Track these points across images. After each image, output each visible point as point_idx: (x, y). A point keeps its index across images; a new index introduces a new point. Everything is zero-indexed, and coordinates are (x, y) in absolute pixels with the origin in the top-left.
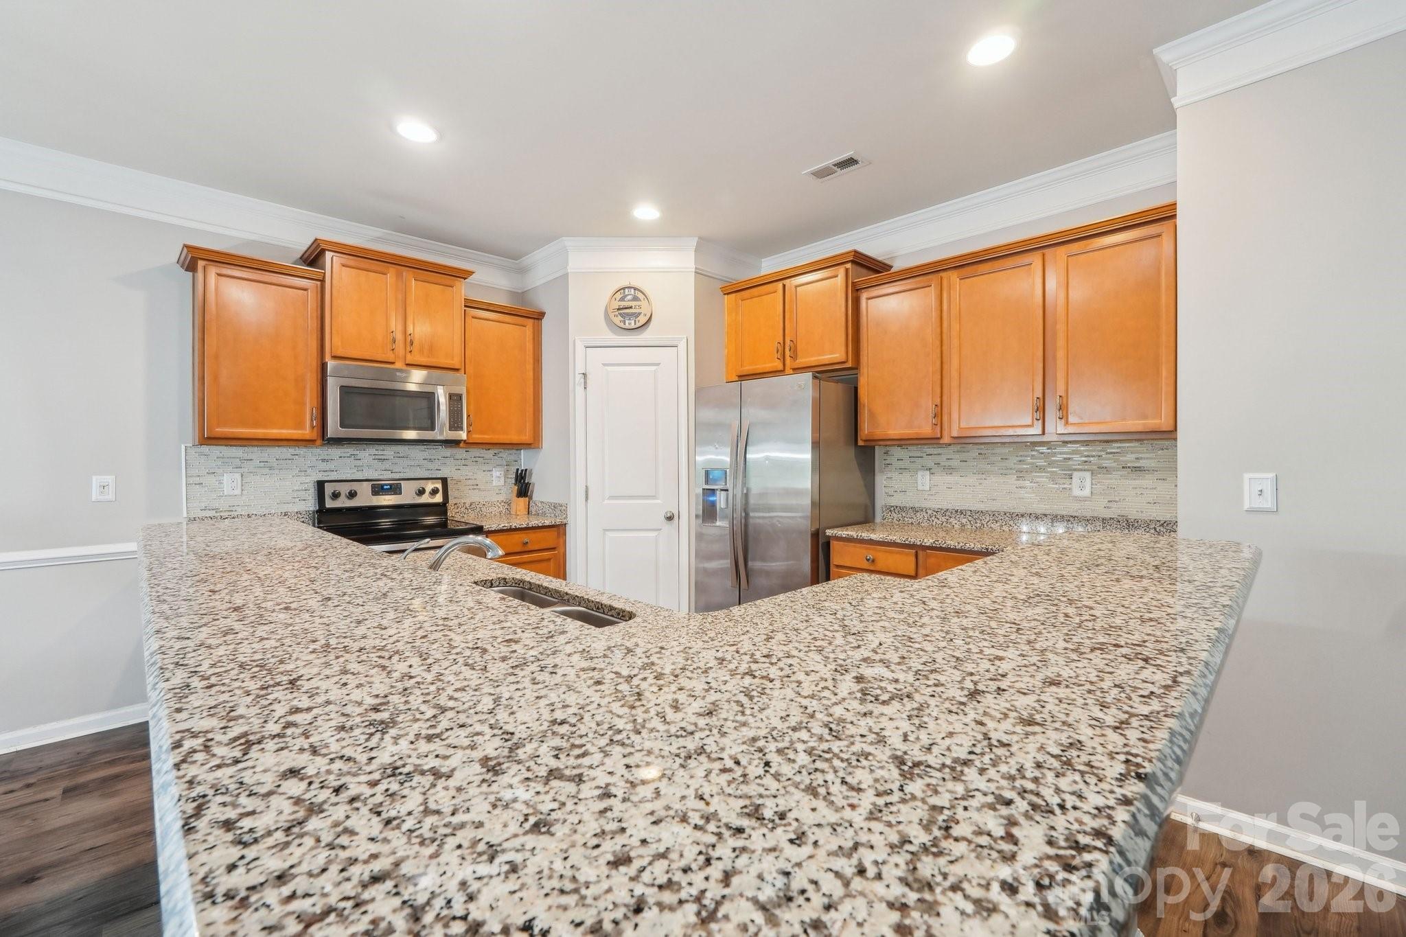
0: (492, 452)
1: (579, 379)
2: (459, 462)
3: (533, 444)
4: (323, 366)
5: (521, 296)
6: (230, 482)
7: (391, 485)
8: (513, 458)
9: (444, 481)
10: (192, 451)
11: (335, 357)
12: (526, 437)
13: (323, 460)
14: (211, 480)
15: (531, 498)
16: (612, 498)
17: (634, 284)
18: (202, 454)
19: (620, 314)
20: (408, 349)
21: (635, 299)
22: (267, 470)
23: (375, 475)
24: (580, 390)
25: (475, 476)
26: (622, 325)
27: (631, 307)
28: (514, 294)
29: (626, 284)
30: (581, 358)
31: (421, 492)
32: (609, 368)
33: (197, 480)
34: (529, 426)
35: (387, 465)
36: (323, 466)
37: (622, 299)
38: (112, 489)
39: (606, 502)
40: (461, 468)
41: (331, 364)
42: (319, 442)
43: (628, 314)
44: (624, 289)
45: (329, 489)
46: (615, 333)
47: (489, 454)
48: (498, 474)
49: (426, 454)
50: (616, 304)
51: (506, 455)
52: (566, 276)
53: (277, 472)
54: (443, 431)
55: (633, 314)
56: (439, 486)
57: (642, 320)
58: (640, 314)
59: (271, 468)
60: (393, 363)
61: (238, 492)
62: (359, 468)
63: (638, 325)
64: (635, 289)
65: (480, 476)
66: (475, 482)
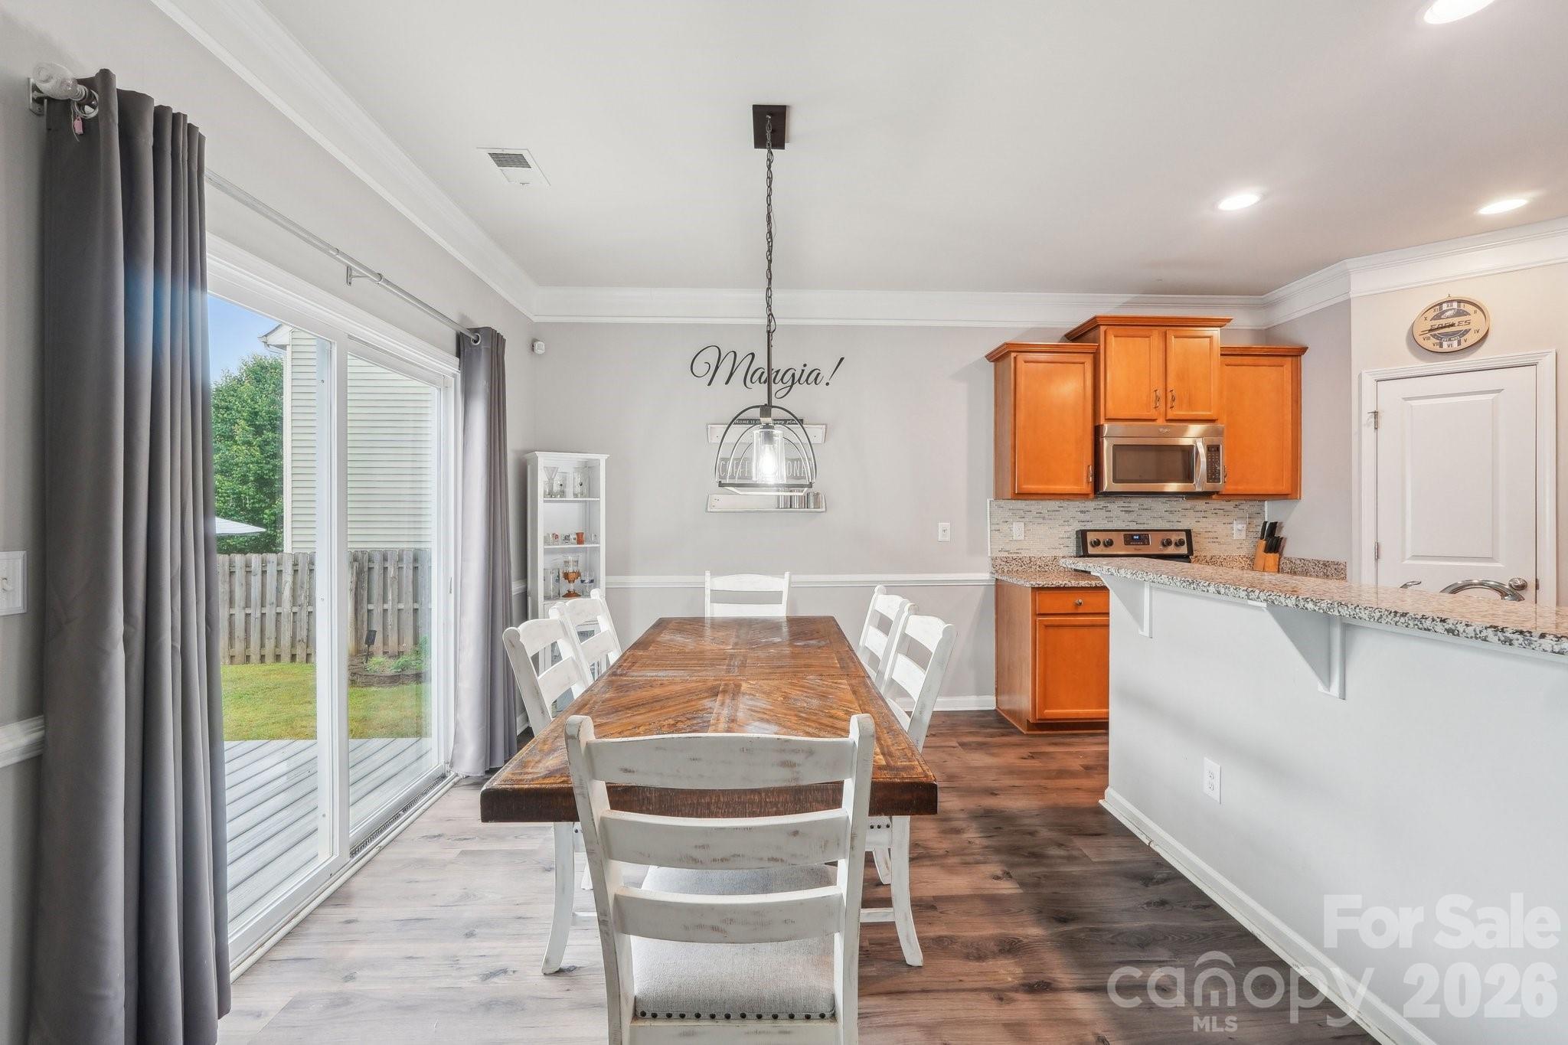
0: (1233, 504)
1: (1368, 419)
2: (1198, 514)
3: (1290, 494)
4: (1097, 431)
5: (1266, 333)
6: (1017, 529)
7: (1139, 535)
8: (1255, 509)
9: (1188, 533)
10: (994, 504)
11: (1108, 420)
12: (1284, 488)
13: (1082, 512)
14: (1005, 527)
15: (1281, 555)
16: (1415, 557)
17: (1455, 295)
18: (1000, 507)
19: (1434, 336)
20: (1169, 405)
21: (1460, 313)
22: (1041, 520)
23: (1123, 526)
24: (1368, 432)
25: (1215, 529)
26: (1437, 348)
27: (1453, 325)
28: (1258, 333)
29: (1445, 297)
30: (1367, 395)
31: (1168, 543)
32: (1415, 403)
33: (997, 527)
34: (1287, 474)
35: (1133, 516)
36: (1082, 517)
37: (1438, 317)
38: (948, 532)
39: (1406, 562)
40: (1201, 520)
41: (1107, 428)
42: (1092, 496)
43: (1446, 334)
44: (1440, 304)
45: (1091, 537)
46: (1422, 359)
47: (1229, 506)
48: (1240, 527)
49: (1167, 507)
50: (1428, 325)
51: (1247, 507)
52: (1348, 302)
53: (1048, 521)
54: (1199, 484)
55: (1454, 334)
56: (1184, 537)
57: (1472, 338)
58: (1467, 331)
59: (1044, 518)
60: (1154, 420)
61: (1022, 538)
62: (1109, 519)
63: (1464, 345)
64: (1459, 302)
65: (1220, 529)
66: (1215, 535)
